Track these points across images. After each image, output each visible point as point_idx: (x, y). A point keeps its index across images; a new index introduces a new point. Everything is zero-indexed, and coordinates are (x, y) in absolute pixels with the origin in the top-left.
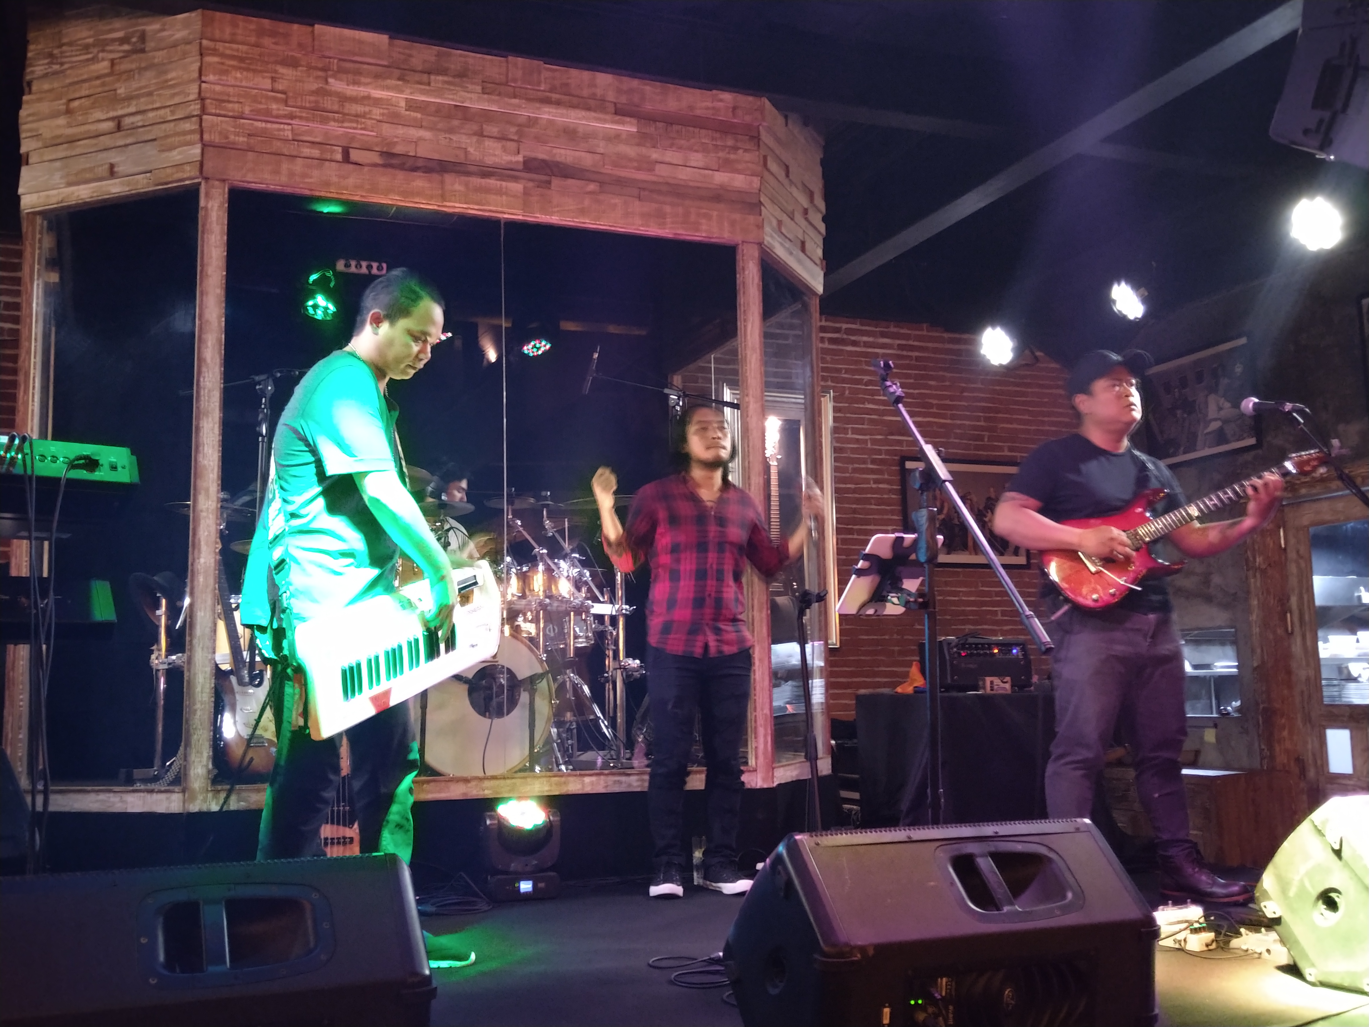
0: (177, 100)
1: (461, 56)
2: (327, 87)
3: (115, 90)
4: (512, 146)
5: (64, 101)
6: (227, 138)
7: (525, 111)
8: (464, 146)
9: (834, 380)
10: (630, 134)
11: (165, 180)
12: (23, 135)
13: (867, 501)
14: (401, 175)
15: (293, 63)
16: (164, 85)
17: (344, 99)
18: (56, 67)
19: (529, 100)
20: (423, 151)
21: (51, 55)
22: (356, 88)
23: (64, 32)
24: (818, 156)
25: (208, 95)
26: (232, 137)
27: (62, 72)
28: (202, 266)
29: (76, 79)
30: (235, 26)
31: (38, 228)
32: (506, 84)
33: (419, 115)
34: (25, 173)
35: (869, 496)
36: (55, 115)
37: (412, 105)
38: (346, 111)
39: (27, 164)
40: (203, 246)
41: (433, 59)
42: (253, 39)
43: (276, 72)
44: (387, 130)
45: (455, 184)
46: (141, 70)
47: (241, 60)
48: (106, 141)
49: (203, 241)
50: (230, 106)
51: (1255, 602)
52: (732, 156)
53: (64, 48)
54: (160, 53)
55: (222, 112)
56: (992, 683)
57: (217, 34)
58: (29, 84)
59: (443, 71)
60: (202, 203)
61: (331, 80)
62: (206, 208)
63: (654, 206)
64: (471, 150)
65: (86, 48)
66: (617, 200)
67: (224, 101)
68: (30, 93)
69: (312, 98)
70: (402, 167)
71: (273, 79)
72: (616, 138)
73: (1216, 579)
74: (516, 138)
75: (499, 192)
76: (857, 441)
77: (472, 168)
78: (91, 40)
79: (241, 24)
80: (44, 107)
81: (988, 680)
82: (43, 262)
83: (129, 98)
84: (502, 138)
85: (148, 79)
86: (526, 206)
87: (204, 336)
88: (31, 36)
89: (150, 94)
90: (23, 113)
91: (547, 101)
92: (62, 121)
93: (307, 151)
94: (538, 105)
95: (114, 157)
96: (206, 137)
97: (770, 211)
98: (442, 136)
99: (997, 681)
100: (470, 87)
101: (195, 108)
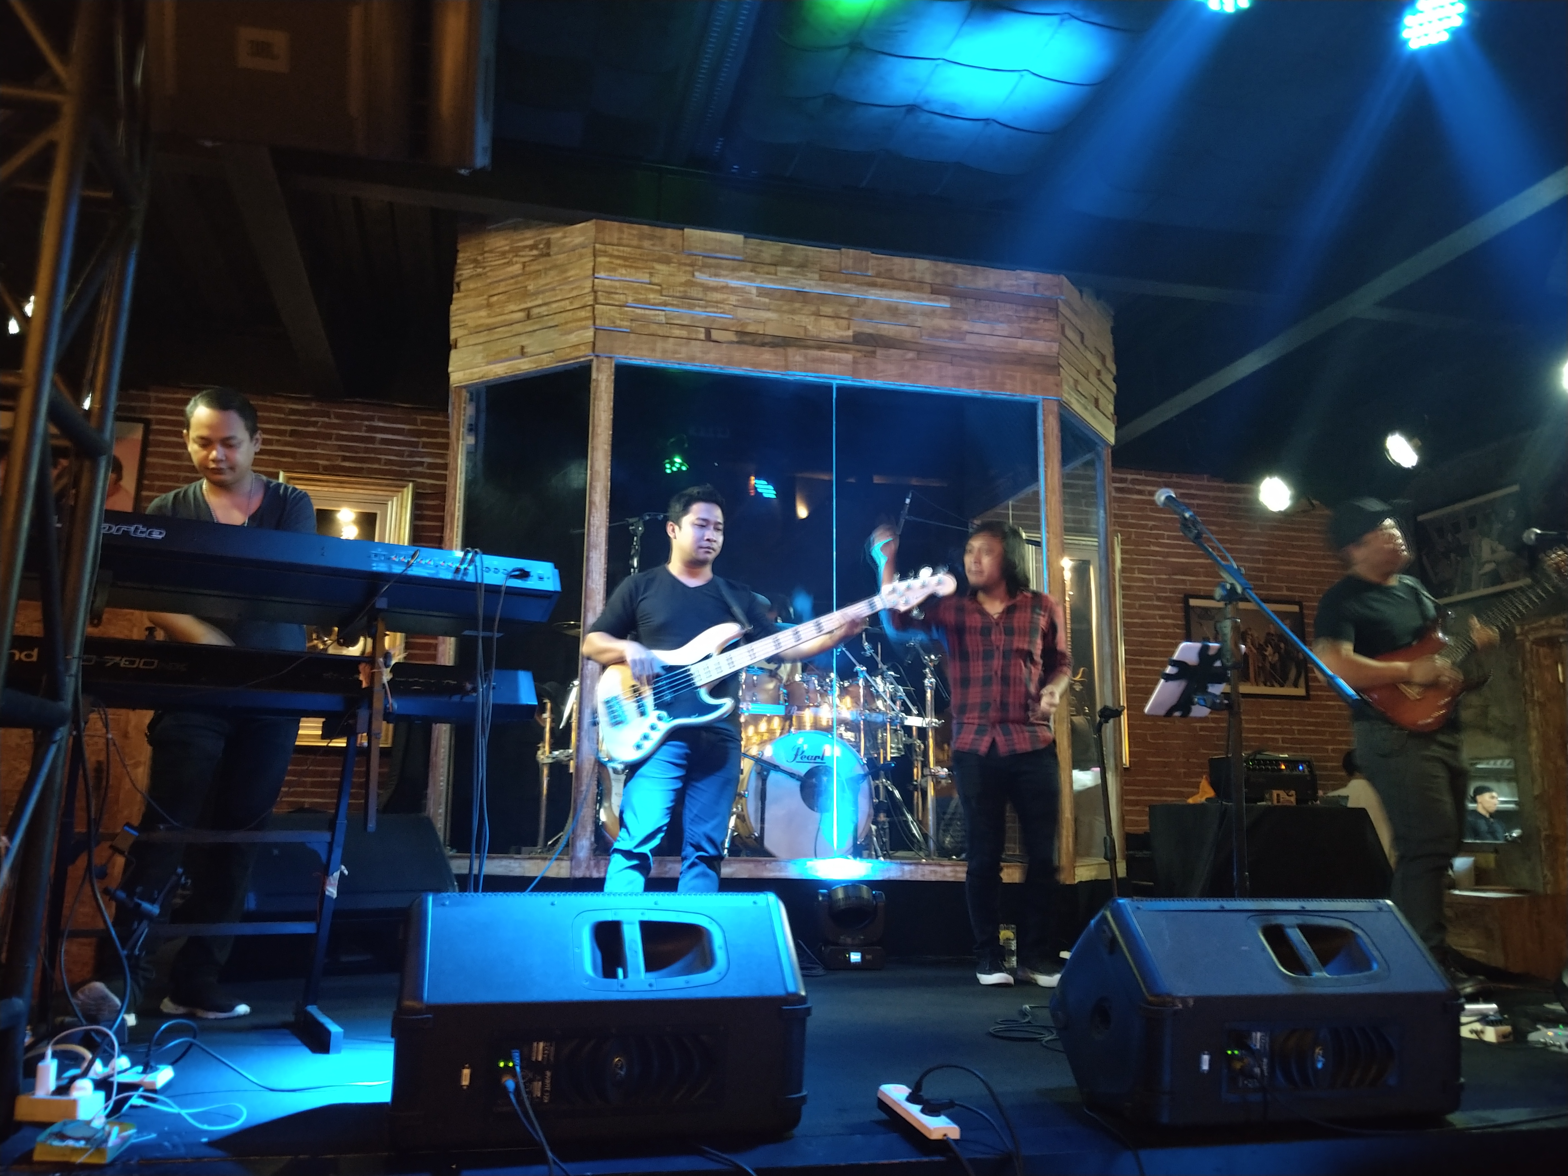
0: (574, 293)
1: (802, 249)
2: (694, 280)
3: (526, 287)
4: (844, 323)
5: (485, 297)
6: (614, 323)
7: (856, 293)
8: (804, 324)
9: (1121, 525)
10: (945, 310)
11: (564, 358)
12: (452, 325)
13: (1154, 635)
14: (752, 349)
15: (667, 261)
16: (565, 282)
17: (707, 288)
18: (479, 270)
19: (858, 284)
20: (771, 330)
21: (475, 261)
22: (717, 279)
23: (486, 242)
24: (1108, 326)
25: (599, 288)
26: (618, 322)
27: (485, 274)
28: (593, 427)
29: (495, 279)
30: (622, 232)
31: (463, 399)
32: (840, 272)
33: (767, 300)
34: (454, 355)
35: (1155, 630)
36: (478, 308)
37: (762, 292)
38: (708, 298)
39: (456, 348)
40: (594, 411)
41: (780, 253)
42: (635, 242)
43: (653, 268)
44: (741, 313)
45: (796, 356)
46: (547, 270)
47: (625, 259)
48: (518, 328)
49: (594, 406)
50: (616, 296)
51: (1534, 734)
52: (1033, 326)
53: (486, 255)
54: (563, 256)
55: (611, 302)
56: (1278, 795)
57: (607, 240)
58: (458, 285)
59: (786, 263)
60: (594, 375)
61: (697, 274)
62: (597, 380)
63: (965, 369)
64: (810, 327)
65: (504, 254)
66: (932, 366)
67: (612, 293)
68: (459, 291)
69: (682, 289)
70: (753, 344)
71: (651, 274)
72: (931, 313)
73: (1494, 712)
74: (846, 316)
75: (833, 361)
76: (1143, 580)
77: (810, 343)
78: (507, 248)
79: (625, 230)
80: (470, 302)
81: (1275, 793)
82: (466, 426)
83: (536, 294)
84: (836, 317)
85: (552, 277)
86: (855, 374)
87: (594, 484)
88: (460, 246)
89: (553, 289)
90: (453, 307)
91: (873, 285)
92: (483, 313)
93: (677, 332)
94: (866, 288)
95: (524, 341)
96: (598, 322)
97: (1067, 372)
98: (786, 316)
99: (1282, 794)
100: (810, 275)
101: (589, 300)
